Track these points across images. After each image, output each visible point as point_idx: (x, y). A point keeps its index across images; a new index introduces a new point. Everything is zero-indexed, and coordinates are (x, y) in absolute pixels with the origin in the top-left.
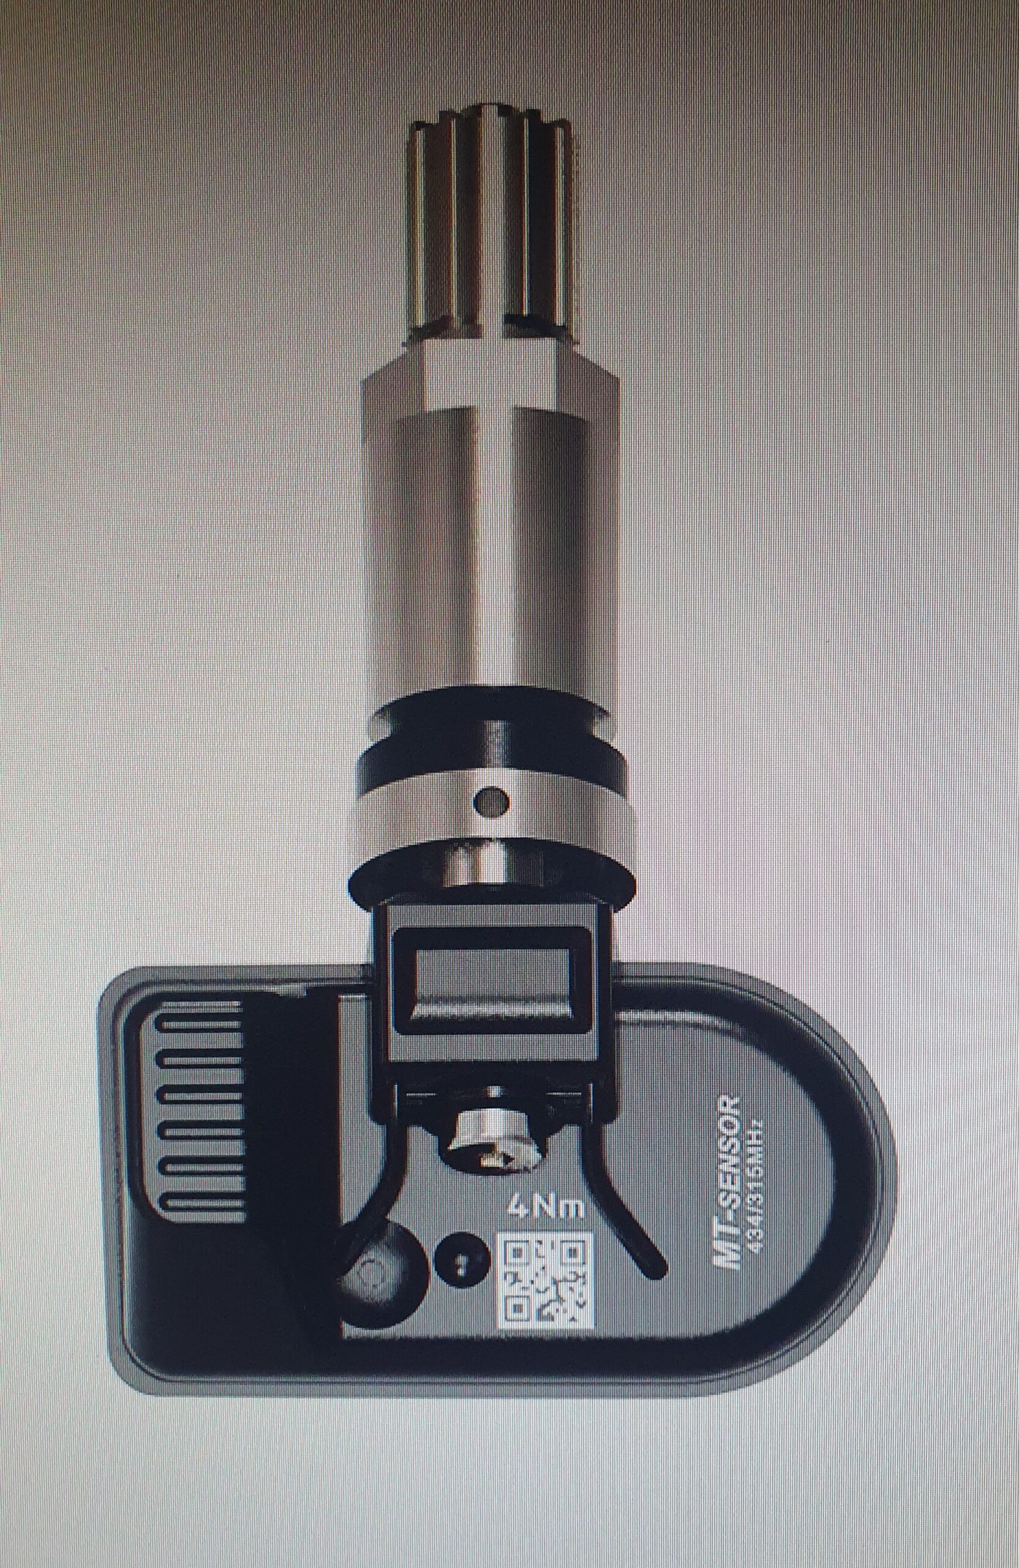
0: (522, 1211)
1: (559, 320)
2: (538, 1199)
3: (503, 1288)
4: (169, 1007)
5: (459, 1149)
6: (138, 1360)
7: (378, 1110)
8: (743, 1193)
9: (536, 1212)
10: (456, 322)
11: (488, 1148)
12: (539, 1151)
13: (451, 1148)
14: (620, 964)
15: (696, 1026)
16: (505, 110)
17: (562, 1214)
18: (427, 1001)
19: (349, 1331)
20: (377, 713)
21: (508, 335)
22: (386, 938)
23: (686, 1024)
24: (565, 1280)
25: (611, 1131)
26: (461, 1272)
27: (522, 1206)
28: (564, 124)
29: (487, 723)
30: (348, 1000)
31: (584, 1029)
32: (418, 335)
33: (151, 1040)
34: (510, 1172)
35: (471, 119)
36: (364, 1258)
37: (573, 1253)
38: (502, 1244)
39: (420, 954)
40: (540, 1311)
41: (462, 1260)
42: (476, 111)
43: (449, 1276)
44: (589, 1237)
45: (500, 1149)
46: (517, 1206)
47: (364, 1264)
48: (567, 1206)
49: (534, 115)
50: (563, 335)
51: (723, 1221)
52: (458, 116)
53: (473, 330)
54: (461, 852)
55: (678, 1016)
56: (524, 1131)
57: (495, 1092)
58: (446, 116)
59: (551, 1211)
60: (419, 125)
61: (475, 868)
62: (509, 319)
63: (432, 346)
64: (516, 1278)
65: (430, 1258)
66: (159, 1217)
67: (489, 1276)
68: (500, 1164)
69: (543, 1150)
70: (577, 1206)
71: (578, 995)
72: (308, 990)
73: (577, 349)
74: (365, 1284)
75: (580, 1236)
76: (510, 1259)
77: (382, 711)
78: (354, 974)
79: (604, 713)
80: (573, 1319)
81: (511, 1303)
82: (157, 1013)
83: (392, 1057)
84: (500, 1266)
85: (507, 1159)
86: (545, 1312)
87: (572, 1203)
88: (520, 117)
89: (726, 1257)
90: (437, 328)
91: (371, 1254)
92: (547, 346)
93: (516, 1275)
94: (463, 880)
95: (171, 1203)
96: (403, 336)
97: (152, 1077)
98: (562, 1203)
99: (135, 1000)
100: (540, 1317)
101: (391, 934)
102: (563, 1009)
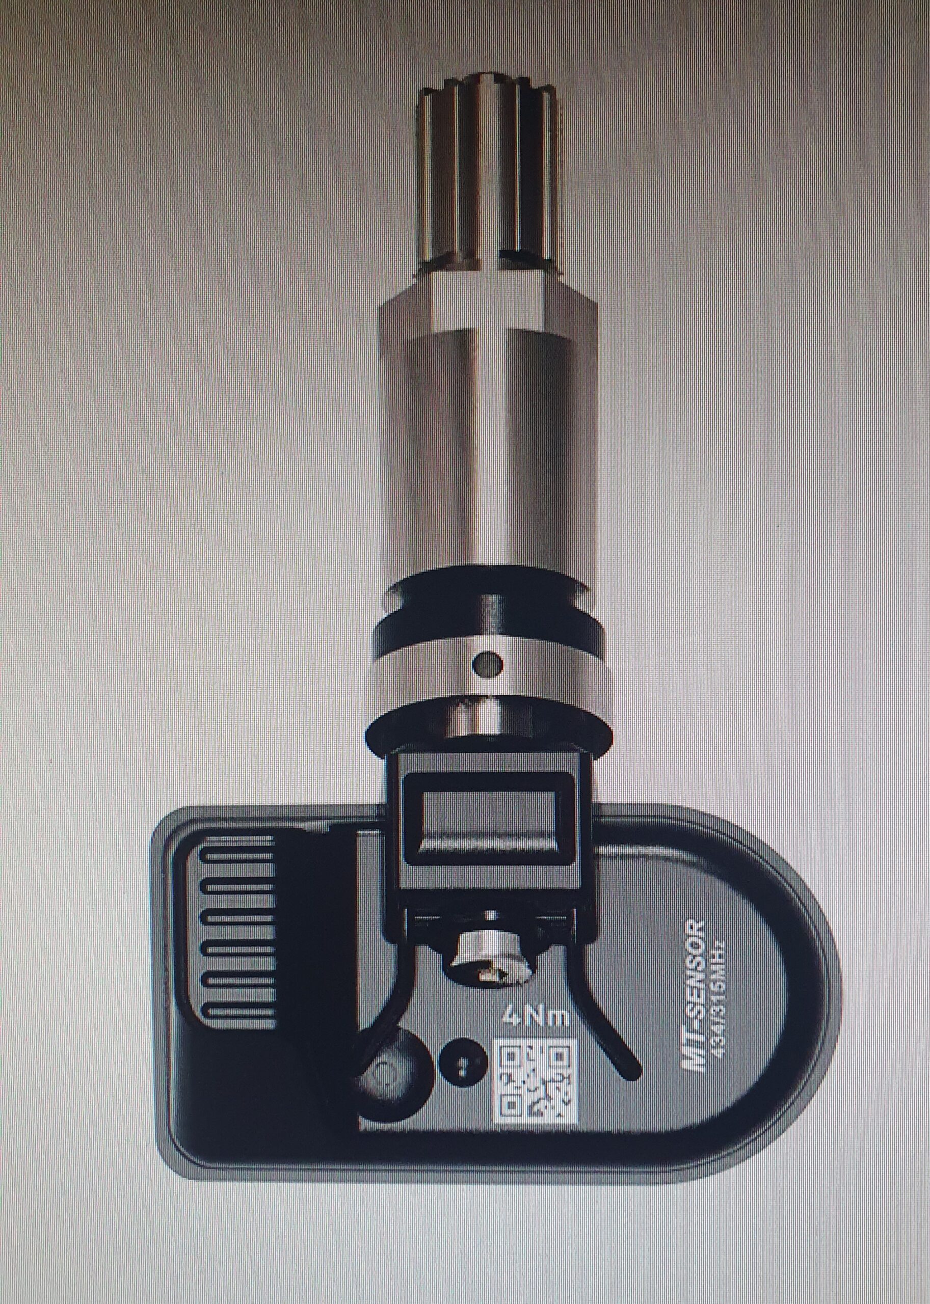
0: (515, 1020)
1: (546, 255)
2: (529, 1009)
3: (499, 1087)
4: (213, 841)
5: (460, 966)
6: (182, 1149)
7: (390, 932)
8: (708, 1005)
9: (528, 1022)
10: (459, 257)
11: (486, 965)
12: (530, 967)
13: (454, 964)
14: (600, 805)
15: (667, 859)
16: (499, 78)
17: (550, 1023)
18: (432, 836)
19: (365, 1124)
20: (390, 589)
21: (503, 267)
22: (397, 781)
23: (658, 857)
24: (553, 1081)
25: (592, 950)
26: (462, 1073)
27: (515, 1016)
28: (550, 89)
29: (483, 597)
30: (364, 835)
31: (568, 861)
32: (426, 268)
33: (196, 870)
34: (505, 985)
35: (471, 85)
36: (378, 1060)
37: (559, 1057)
38: (497, 1048)
39: (426, 795)
40: (531, 1108)
41: (463, 1062)
42: (476, 78)
43: (452, 1077)
44: (573, 1043)
45: (496, 965)
46: (510, 1016)
47: (378, 1065)
48: (554, 1016)
49: (524, 82)
50: (549, 267)
51: (690, 1030)
52: (461, 84)
53: (473, 264)
54: (462, 707)
55: (651, 850)
56: (517, 950)
57: (491, 915)
58: (450, 83)
59: (540, 1020)
60: (427, 91)
61: (473, 721)
62: (503, 254)
63: (439, 278)
64: (510, 1078)
65: (435, 1059)
66: (201, 1023)
67: (487, 1077)
68: (495, 978)
69: (533, 967)
70: (563, 1016)
71: (563, 832)
72: (332, 827)
73: (561, 279)
74: (379, 1083)
75: (565, 1042)
76: (505, 1062)
77: (395, 587)
78: (371, 813)
79: (584, 588)
80: (559, 1115)
81: (506, 1100)
82: (200, 847)
83: (403, 885)
84: (496, 1068)
85: (502, 974)
86: (535, 1109)
87: (558, 1013)
88: (513, 84)
89: (694, 1061)
90: (443, 262)
91: (384, 1057)
92: (536, 277)
93: (510, 1076)
94: (463, 731)
95: (212, 1012)
96: (414, 269)
97: (197, 902)
98: (550, 1013)
99: (183, 835)
100: (531, 1113)
101: (401, 778)
102: (550, 844)
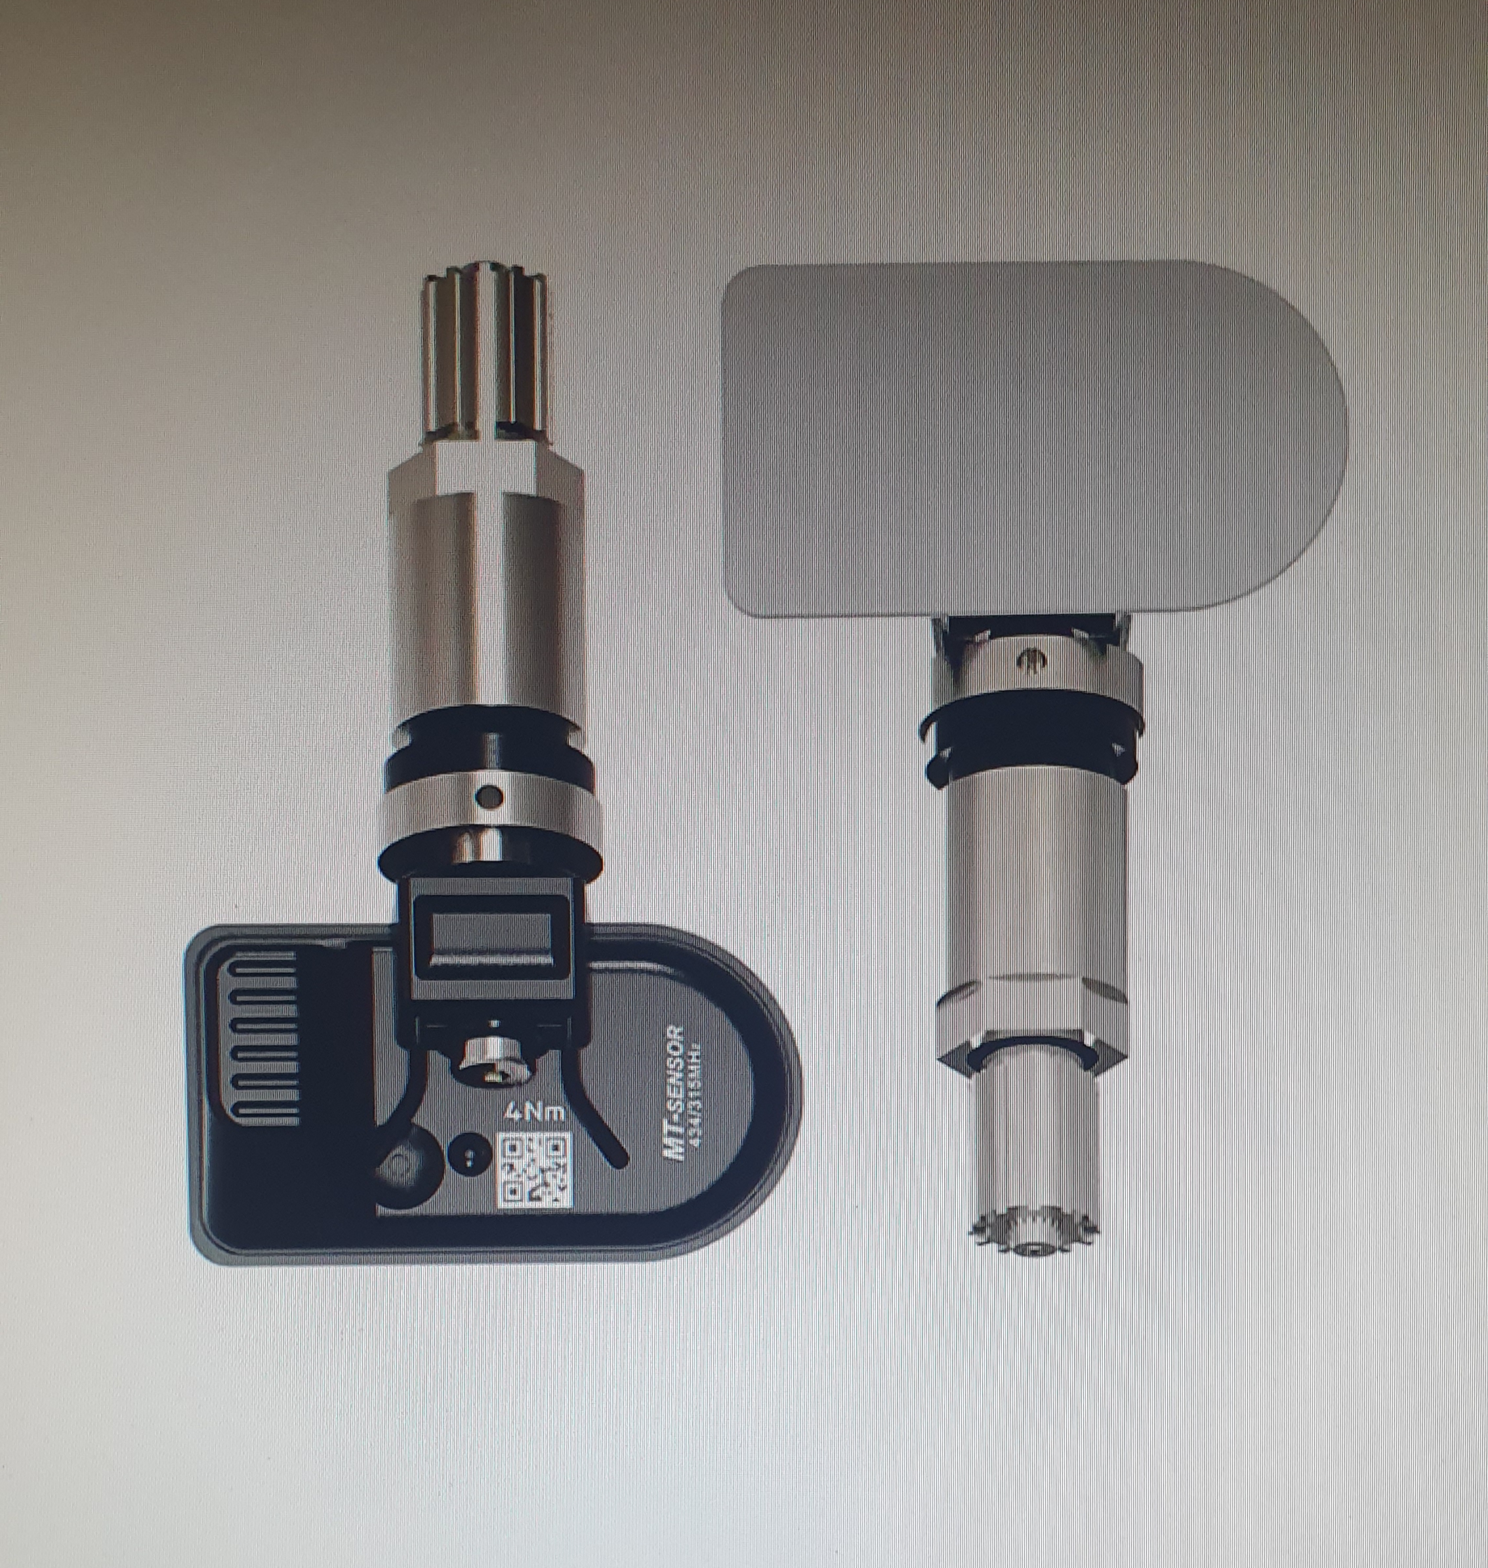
0: (517, 1116)
1: (538, 427)
2: (528, 1106)
3: (502, 1176)
4: (240, 956)
5: (467, 1068)
7: (403, 1037)
8: (686, 1099)
9: (528, 1117)
10: (461, 428)
11: (490, 1067)
12: (529, 1069)
13: (463, 1066)
14: (592, 925)
15: (650, 972)
16: (495, 266)
17: (547, 1117)
18: (442, 953)
19: (381, 1210)
20: (399, 727)
21: (499, 437)
22: (409, 902)
24: (550, 1169)
25: (585, 1053)
26: (469, 1164)
27: (516, 1112)
28: (541, 277)
29: (485, 735)
30: (379, 952)
31: (563, 975)
32: (431, 437)
33: (227, 982)
34: (509, 1086)
35: (470, 274)
36: (394, 1153)
37: (556, 1148)
38: (501, 1142)
39: (436, 916)
40: (531, 1193)
41: (470, 1154)
42: (475, 267)
43: (460, 1167)
44: (568, 1136)
45: (500, 1067)
46: (513, 1112)
47: (393, 1157)
48: (551, 1112)
49: (518, 270)
50: (540, 437)
51: (671, 1122)
52: (460, 271)
53: (472, 433)
54: (467, 836)
55: (636, 965)
56: (517, 1054)
57: (495, 1023)
58: (451, 271)
59: (539, 1116)
60: (431, 278)
61: (477, 850)
62: (499, 425)
63: (442, 446)
64: (512, 1167)
65: (445, 1153)
66: (232, 1121)
67: (491, 1167)
68: (498, 1079)
69: (533, 1070)
70: (559, 1112)
71: (558, 948)
72: (348, 944)
73: (551, 448)
74: (394, 1174)
75: (561, 1135)
76: (508, 1153)
77: (404, 725)
78: (384, 931)
79: (577, 728)
80: (556, 1200)
81: (508, 1187)
82: (232, 960)
83: (415, 996)
84: (500, 1160)
85: (504, 1075)
86: (535, 1194)
87: (555, 1109)
88: (508, 273)
89: (674, 1151)
90: (446, 431)
91: (397, 1151)
92: (529, 446)
94: (468, 857)
95: (242, 1111)
96: (420, 437)
97: (227, 1011)
98: (548, 1109)
99: (215, 949)
100: (531, 1199)
101: (412, 900)
102: (547, 960)
